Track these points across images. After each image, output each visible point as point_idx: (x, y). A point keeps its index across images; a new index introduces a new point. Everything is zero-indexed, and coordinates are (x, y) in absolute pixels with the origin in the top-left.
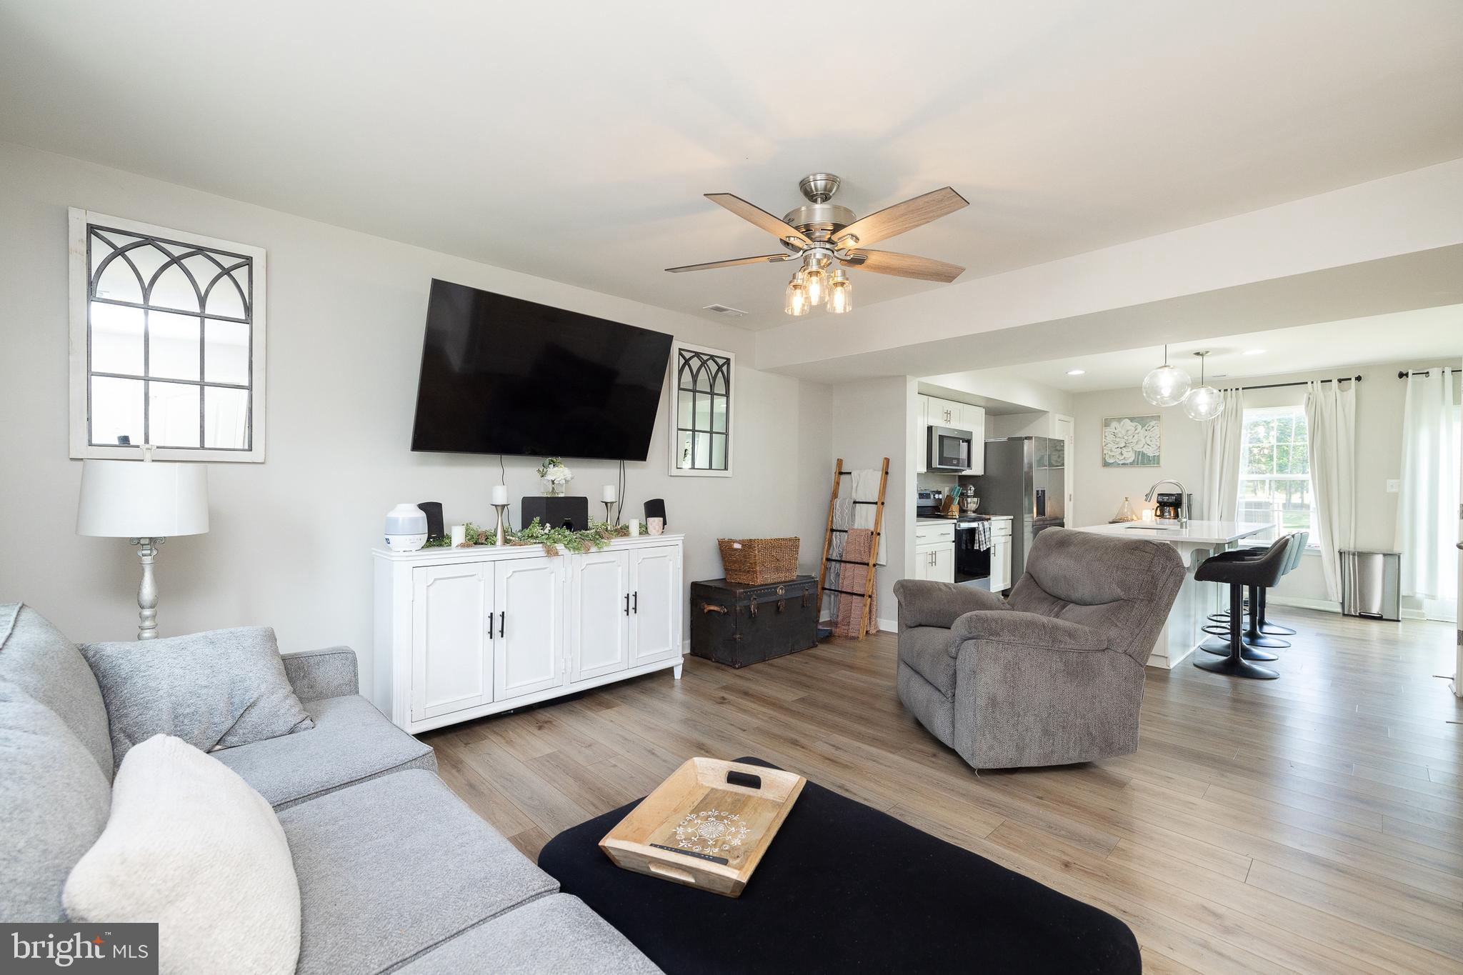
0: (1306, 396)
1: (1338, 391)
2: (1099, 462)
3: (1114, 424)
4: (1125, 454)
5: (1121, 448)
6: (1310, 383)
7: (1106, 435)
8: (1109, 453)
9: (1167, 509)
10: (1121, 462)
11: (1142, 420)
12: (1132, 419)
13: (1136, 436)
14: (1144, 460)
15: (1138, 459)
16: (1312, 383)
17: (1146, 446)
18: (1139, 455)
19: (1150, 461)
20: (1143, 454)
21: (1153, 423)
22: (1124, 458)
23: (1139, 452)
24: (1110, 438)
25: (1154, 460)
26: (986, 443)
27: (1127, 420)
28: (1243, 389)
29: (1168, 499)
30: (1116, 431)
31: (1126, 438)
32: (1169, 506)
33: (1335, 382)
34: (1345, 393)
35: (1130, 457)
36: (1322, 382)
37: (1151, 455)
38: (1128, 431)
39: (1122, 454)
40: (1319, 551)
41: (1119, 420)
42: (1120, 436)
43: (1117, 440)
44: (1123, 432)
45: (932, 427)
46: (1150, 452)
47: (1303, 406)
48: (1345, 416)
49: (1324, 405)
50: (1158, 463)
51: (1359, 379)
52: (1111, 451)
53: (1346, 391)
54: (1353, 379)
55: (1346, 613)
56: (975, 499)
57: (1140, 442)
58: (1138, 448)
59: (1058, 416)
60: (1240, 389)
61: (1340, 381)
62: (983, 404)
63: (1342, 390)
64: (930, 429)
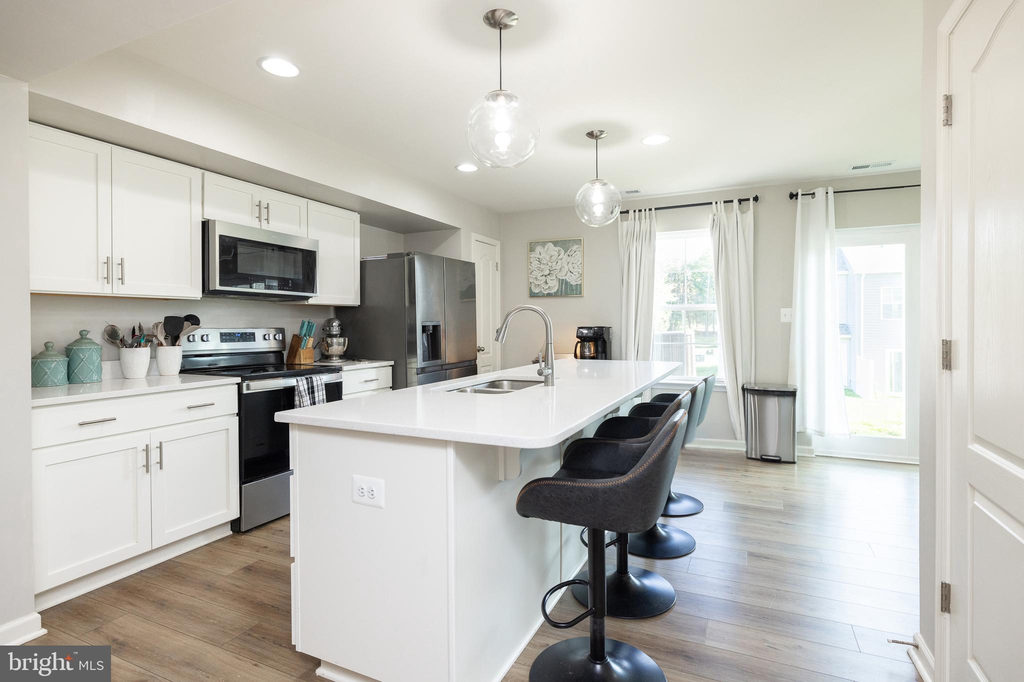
0: (711, 216)
1: (738, 212)
2: (526, 293)
3: (539, 249)
4: (550, 283)
5: (546, 276)
6: (714, 203)
7: (532, 260)
8: (535, 281)
9: (587, 344)
10: (546, 292)
11: (564, 244)
12: (556, 243)
13: (560, 262)
14: (568, 290)
15: (562, 288)
16: (716, 203)
17: (569, 273)
18: (562, 284)
19: (573, 290)
20: (567, 283)
21: (575, 247)
22: (549, 287)
23: (563, 280)
24: (535, 264)
25: (576, 289)
26: (363, 264)
27: (551, 243)
28: (656, 209)
29: (587, 334)
30: (540, 257)
31: (550, 264)
32: (589, 341)
33: (736, 202)
34: (744, 214)
35: (554, 286)
36: (725, 202)
37: (573, 283)
38: (551, 257)
39: (546, 282)
40: (725, 387)
41: (544, 244)
42: (545, 262)
43: (542, 266)
44: (548, 258)
45: (208, 221)
46: (573, 280)
47: (709, 229)
48: (744, 238)
49: (726, 226)
50: (580, 293)
51: (756, 199)
52: (536, 279)
53: (744, 213)
54: (751, 199)
55: (749, 456)
56: (341, 340)
57: (563, 270)
58: (561, 276)
59: (475, 236)
60: (653, 209)
61: (740, 201)
62: (357, 208)
63: (743, 212)
64: (206, 226)
